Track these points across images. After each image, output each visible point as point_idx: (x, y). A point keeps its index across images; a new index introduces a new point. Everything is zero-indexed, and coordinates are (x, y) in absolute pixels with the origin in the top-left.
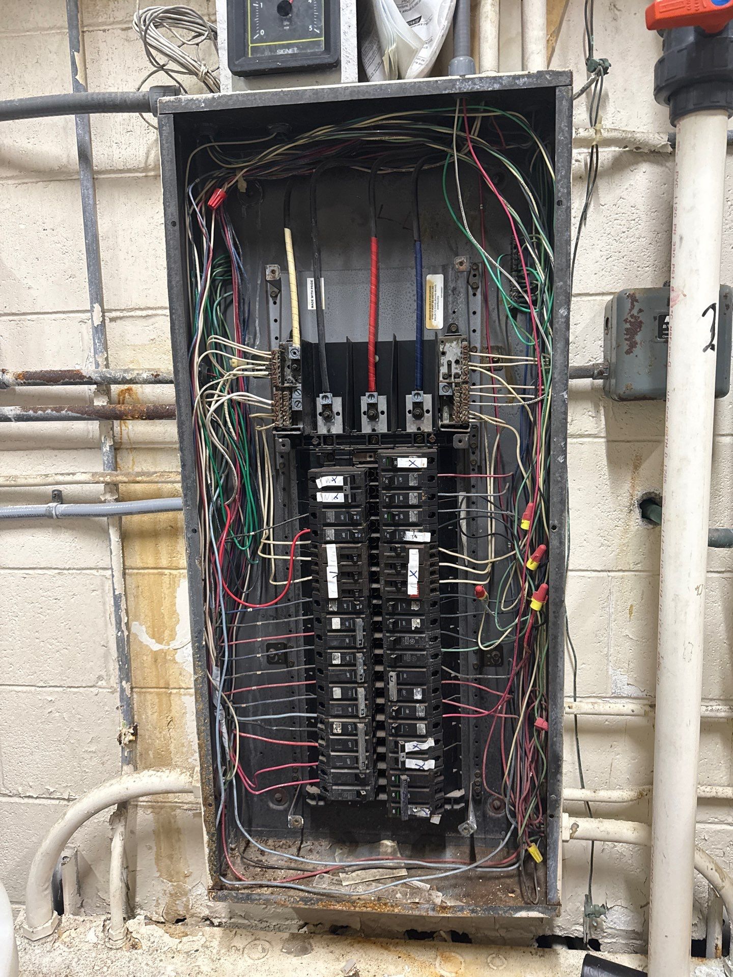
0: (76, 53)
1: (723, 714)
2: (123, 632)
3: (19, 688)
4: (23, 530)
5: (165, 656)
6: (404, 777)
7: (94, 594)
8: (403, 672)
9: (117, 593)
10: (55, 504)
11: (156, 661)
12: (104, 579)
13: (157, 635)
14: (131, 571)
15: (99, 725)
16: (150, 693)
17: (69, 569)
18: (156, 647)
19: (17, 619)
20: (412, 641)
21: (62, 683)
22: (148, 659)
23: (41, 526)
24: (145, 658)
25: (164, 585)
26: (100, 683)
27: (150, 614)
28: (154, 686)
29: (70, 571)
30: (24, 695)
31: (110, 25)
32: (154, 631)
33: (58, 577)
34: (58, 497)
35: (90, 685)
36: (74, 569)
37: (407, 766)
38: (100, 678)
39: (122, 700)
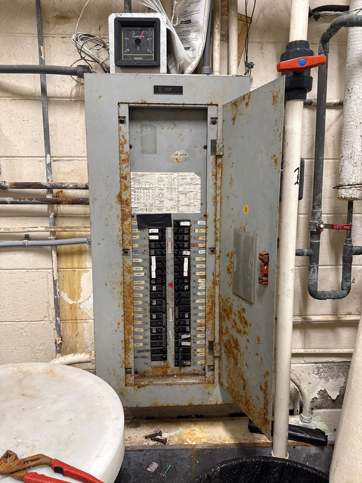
0: (41, 46)
1: (300, 321)
2: (57, 296)
3: (7, 323)
4: (11, 252)
5: (76, 306)
6: (181, 349)
7: (43, 280)
8: (181, 307)
9: (55, 279)
10: (27, 241)
11: (71, 308)
12: (48, 273)
13: (72, 297)
14: (60, 270)
15: (45, 337)
16: (68, 322)
17: (32, 269)
18: (71, 302)
19: (6, 292)
20: (185, 295)
21: (27, 320)
22: (68, 308)
23: (19, 250)
24: (66, 307)
25: (75, 275)
26: (45, 319)
27: (69, 288)
28: (70, 319)
29: (32, 270)
30: (9, 326)
31: (56, 35)
32: (70, 296)
33: (26, 273)
34: (27, 237)
35: (41, 320)
36: (34, 269)
37: (182, 345)
38: (45, 317)
39: (56, 325)
